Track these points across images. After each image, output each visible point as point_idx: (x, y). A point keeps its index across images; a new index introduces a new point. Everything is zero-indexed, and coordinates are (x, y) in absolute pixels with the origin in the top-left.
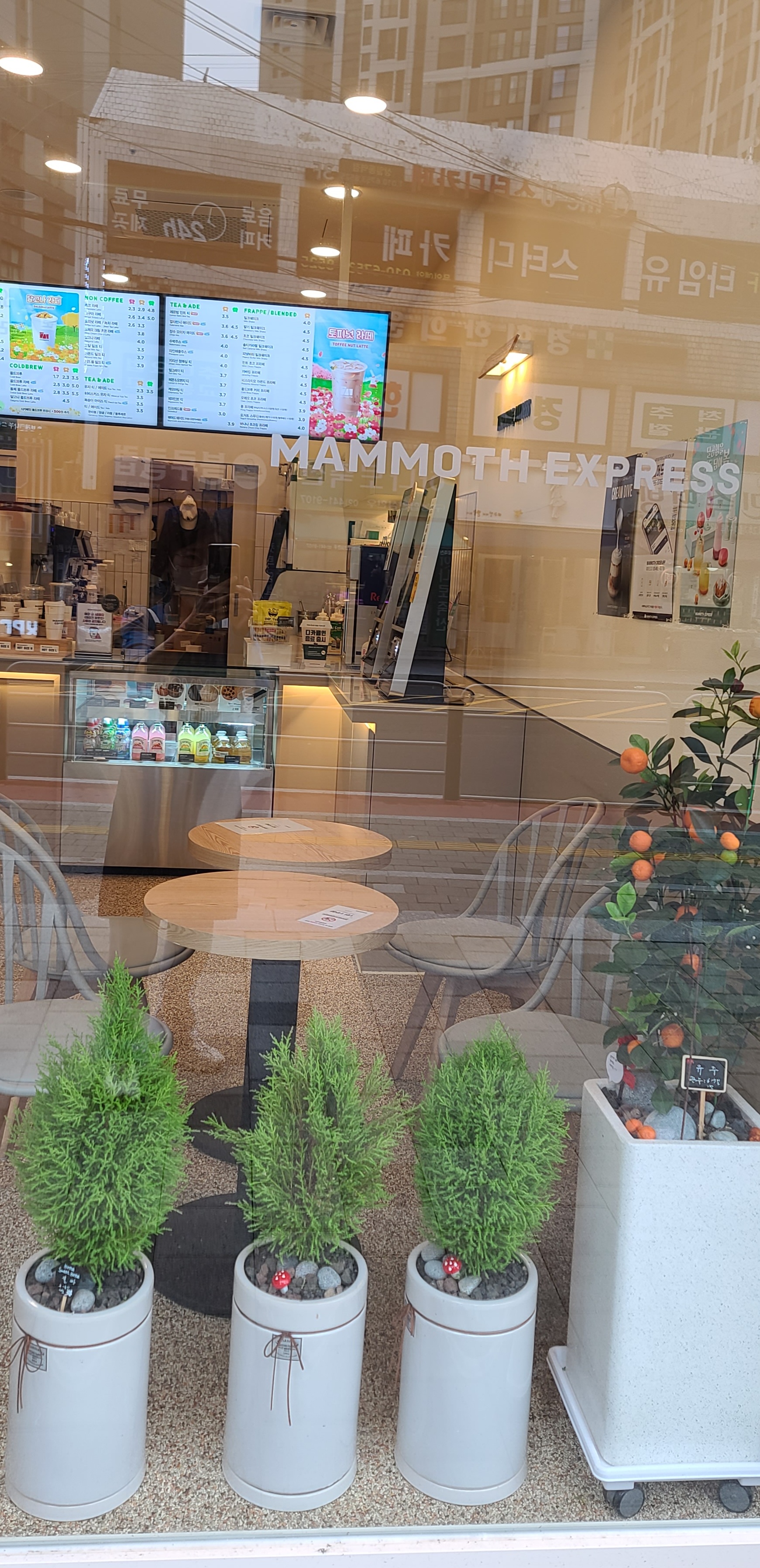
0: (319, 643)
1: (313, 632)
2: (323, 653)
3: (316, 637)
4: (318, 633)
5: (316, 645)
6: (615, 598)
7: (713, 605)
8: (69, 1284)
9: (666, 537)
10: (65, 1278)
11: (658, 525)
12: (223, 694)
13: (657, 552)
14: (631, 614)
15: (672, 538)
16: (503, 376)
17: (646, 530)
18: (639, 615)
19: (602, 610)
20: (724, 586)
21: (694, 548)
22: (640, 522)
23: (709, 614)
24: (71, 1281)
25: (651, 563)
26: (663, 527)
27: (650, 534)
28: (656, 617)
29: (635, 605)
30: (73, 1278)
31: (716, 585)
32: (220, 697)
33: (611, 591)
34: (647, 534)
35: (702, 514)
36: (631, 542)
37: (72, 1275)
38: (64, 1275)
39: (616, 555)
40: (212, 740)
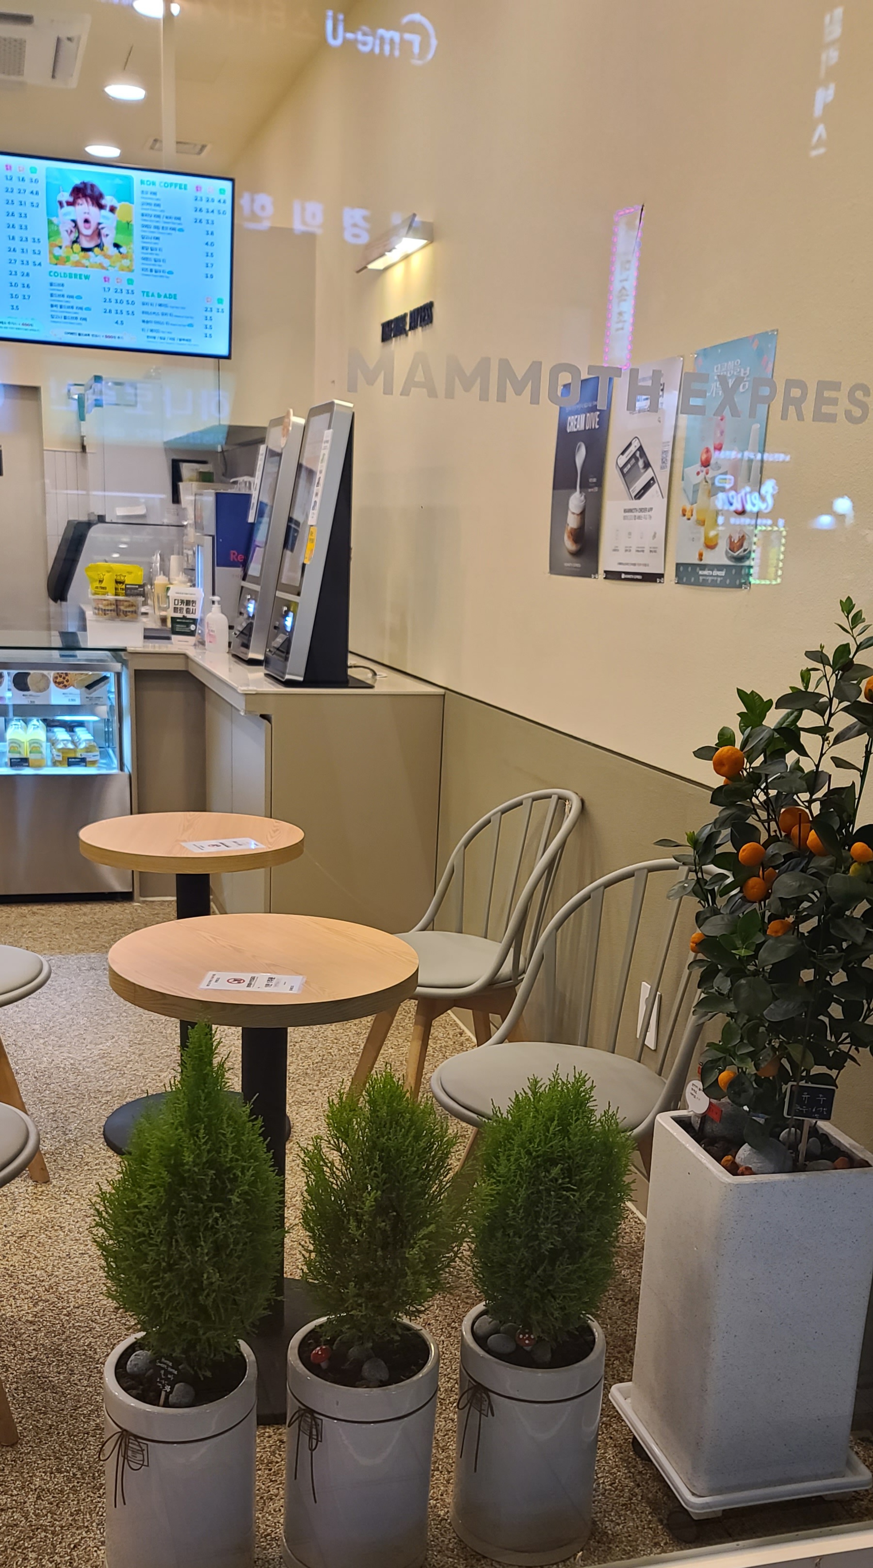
0: (189, 616)
1: (182, 602)
2: (193, 627)
3: (185, 607)
4: (188, 603)
5: (184, 618)
6: (575, 554)
7: (728, 562)
8: (167, 1379)
9: (652, 479)
10: (162, 1372)
11: (641, 463)
12: (55, 682)
13: (639, 496)
14: (601, 575)
15: (663, 478)
16: (386, 269)
17: (621, 469)
18: (611, 575)
19: (555, 568)
20: (742, 539)
21: (695, 491)
22: (614, 460)
23: (719, 573)
24: (169, 1376)
25: (630, 511)
26: (647, 465)
27: (627, 474)
28: (639, 577)
29: (608, 560)
30: (171, 1373)
31: (730, 537)
32: (52, 685)
33: (569, 544)
34: (624, 475)
35: (708, 451)
36: (600, 484)
37: (170, 1369)
38: (163, 1368)
39: (576, 501)
40: (48, 740)
